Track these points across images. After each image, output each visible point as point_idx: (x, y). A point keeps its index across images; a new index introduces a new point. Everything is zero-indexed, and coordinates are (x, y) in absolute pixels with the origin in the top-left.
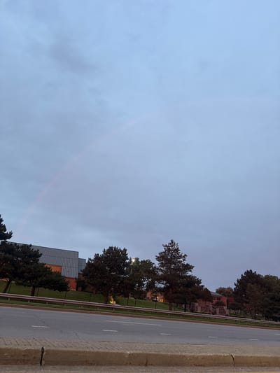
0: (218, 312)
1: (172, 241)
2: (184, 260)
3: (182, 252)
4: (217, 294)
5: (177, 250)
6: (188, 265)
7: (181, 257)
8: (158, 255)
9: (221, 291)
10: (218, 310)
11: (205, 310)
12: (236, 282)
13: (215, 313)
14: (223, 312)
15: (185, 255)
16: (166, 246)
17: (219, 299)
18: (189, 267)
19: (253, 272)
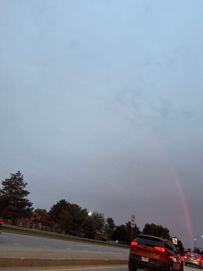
0: (34, 226)
1: (19, 172)
2: (24, 187)
3: (24, 181)
4: (35, 213)
5: (21, 179)
6: (26, 191)
7: (22, 184)
8: (4, 181)
9: (38, 211)
10: (34, 225)
11: (25, 225)
12: (52, 207)
13: (31, 227)
14: (37, 227)
15: (26, 184)
16: (14, 175)
17: (35, 216)
18: (26, 193)
19: (66, 201)
